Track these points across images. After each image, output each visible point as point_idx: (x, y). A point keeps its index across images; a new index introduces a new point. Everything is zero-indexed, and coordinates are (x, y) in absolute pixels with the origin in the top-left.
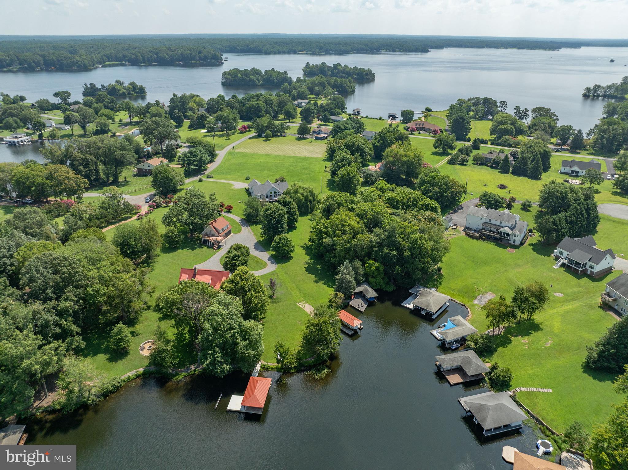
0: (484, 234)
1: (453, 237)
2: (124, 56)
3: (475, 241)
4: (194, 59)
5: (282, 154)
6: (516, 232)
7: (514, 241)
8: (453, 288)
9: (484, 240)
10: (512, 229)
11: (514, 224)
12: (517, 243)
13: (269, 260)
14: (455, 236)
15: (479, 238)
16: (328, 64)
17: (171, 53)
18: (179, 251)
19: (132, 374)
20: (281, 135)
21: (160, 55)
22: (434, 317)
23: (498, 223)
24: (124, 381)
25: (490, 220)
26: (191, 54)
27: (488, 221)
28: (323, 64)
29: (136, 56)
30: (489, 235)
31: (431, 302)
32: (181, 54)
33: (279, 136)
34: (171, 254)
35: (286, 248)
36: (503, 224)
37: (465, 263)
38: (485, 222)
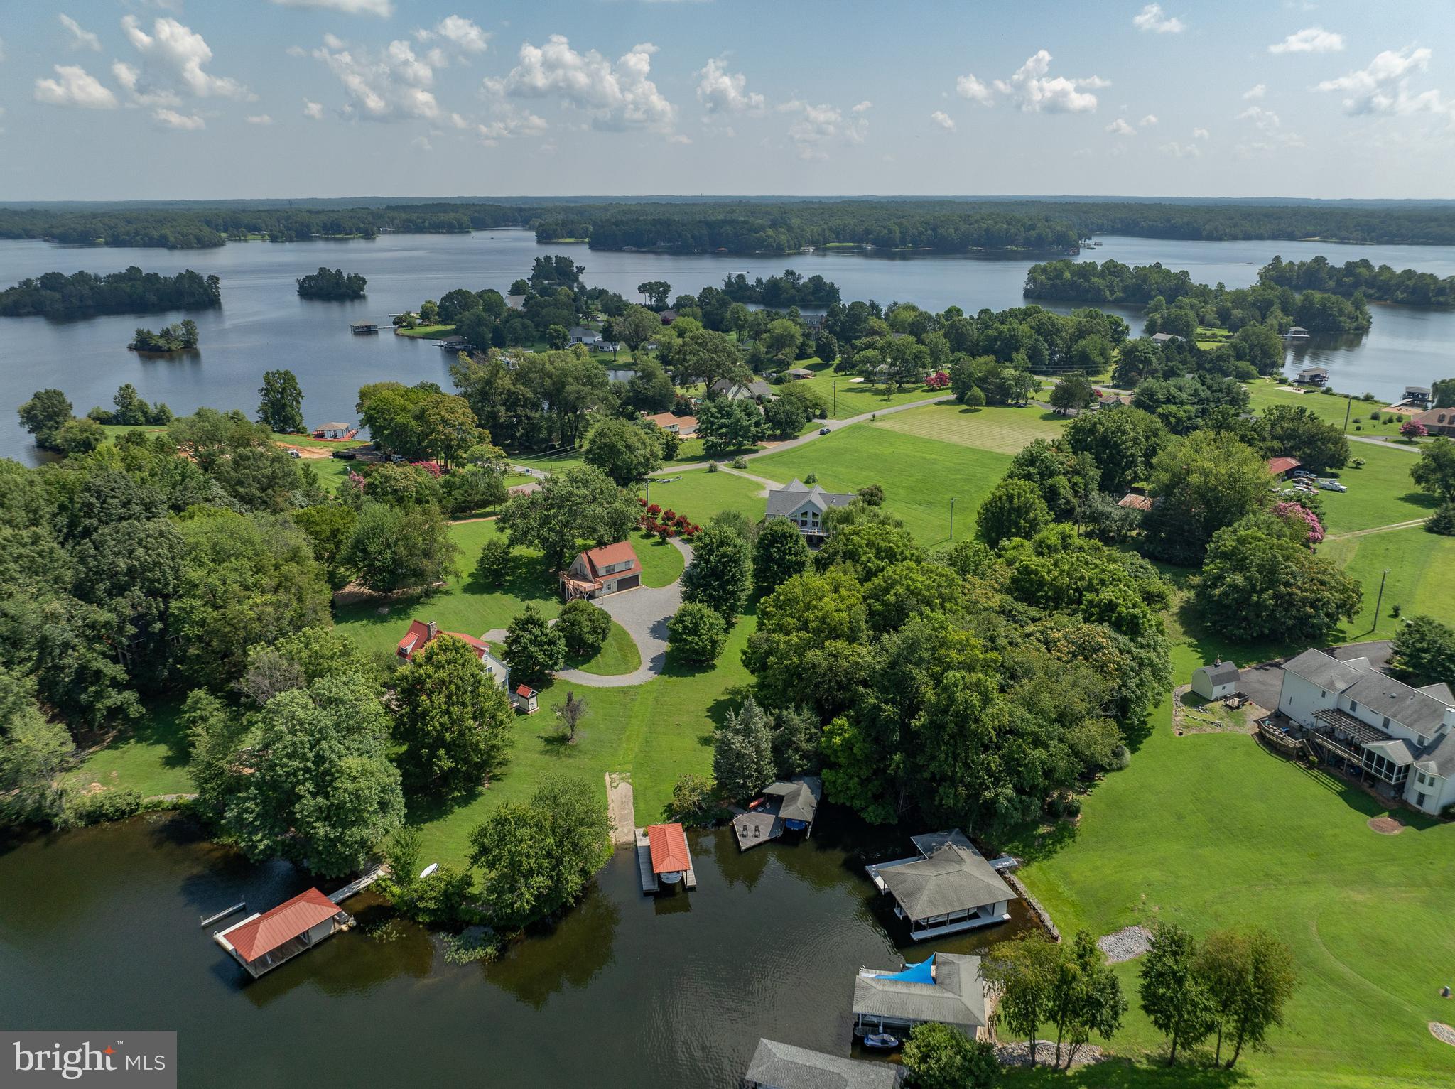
0: (1318, 749)
1: (1208, 729)
2: (868, 232)
3: (1275, 764)
4: (1012, 241)
5: (968, 443)
6: (1430, 766)
7: (1421, 797)
8: (1075, 876)
9: (1311, 766)
10: (1419, 750)
11: (1430, 738)
12: (1432, 807)
13: (652, 660)
14: (1218, 730)
15: (1299, 758)
16: (1330, 262)
17: (964, 227)
18: (498, 595)
19: (169, 799)
20: (1017, 405)
21: (940, 231)
22: (917, 936)
23: (1377, 722)
24: (146, 808)
25: (1353, 706)
26: (1007, 231)
27: (1346, 708)
28: (1320, 261)
29: (890, 231)
30: (1336, 756)
31: (931, 885)
32: (987, 230)
33: (1009, 406)
34: (477, 596)
35: (689, 638)
36: (1393, 729)
37: (1180, 817)
38: (1339, 711)
